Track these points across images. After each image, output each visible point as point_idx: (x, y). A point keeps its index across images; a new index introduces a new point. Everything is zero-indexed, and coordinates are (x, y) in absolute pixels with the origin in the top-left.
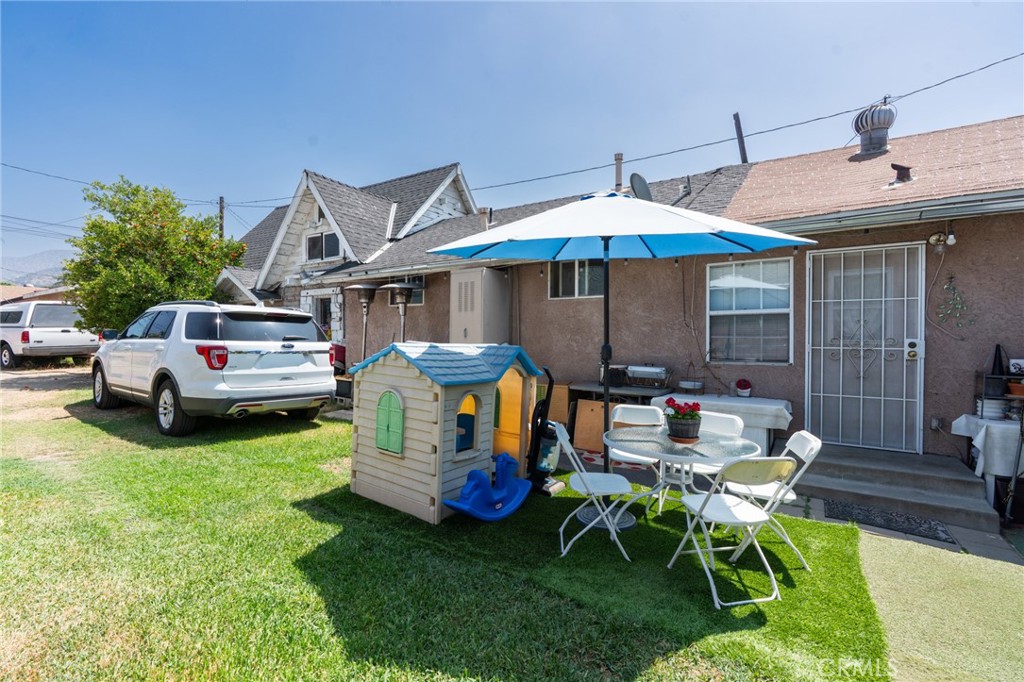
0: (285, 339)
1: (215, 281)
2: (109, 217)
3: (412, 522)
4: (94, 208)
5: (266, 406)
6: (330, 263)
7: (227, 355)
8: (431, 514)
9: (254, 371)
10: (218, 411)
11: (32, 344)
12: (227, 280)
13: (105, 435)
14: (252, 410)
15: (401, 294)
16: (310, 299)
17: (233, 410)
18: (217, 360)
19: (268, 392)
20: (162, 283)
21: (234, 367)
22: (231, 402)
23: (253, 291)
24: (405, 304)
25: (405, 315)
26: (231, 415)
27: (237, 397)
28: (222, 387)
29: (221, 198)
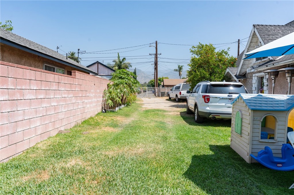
0: (229, 93)
1: (225, 73)
2: (196, 56)
3: (242, 160)
4: (192, 54)
5: (221, 116)
6: (264, 61)
7: (209, 98)
8: (247, 159)
9: (217, 104)
10: (207, 116)
11: (182, 95)
12: (228, 73)
13: (183, 120)
14: (217, 117)
15: (288, 73)
16: (256, 77)
17: (211, 116)
18: (207, 99)
19: (222, 111)
20: (207, 75)
21: (212, 102)
22: (210, 114)
23: (235, 76)
24: (291, 77)
25: (291, 82)
26: (210, 118)
27: (212, 112)
28: (208, 108)
29: (239, 40)
